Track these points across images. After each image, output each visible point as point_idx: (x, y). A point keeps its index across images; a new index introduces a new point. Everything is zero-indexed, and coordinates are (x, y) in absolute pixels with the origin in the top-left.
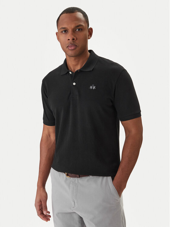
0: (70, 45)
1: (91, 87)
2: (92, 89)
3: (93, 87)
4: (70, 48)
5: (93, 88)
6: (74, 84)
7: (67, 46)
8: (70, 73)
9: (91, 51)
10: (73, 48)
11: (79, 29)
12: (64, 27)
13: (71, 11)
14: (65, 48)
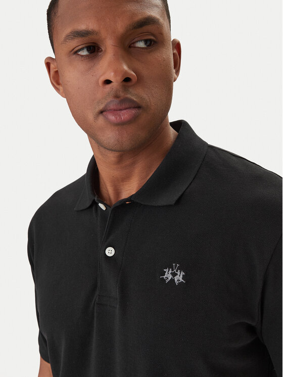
0: (112, 106)
1: (169, 275)
2: (172, 280)
3: (174, 275)
5: (176, 279)
6: (110, 252)
7: (101, 107)
12: (82, 27)
14: (90, 116)
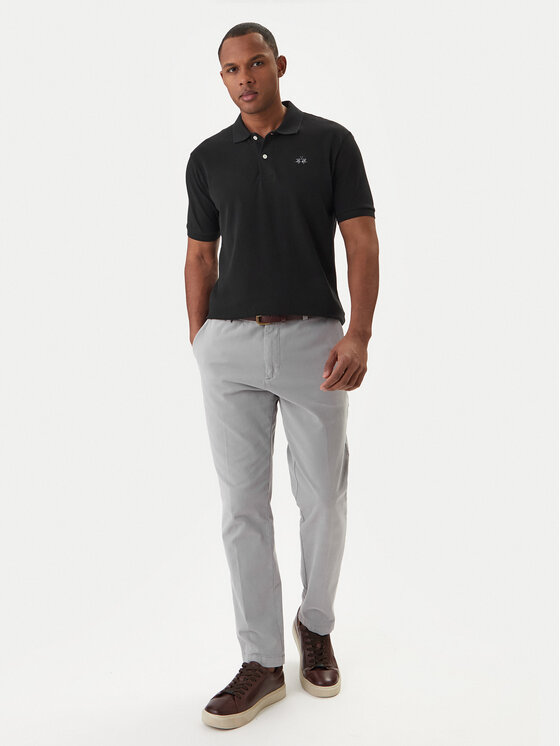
0: (244, 94)
1: (298, 161)
2: (301, 162)
4: (245, 99)
6: (265, 156)
7: (240, 95)
8: (255, 138)
9: (287, 104)
10: (249, 98)
11: (258, 63)
12: (230, 62)
13: (240, 31)
14: (237, 98)
